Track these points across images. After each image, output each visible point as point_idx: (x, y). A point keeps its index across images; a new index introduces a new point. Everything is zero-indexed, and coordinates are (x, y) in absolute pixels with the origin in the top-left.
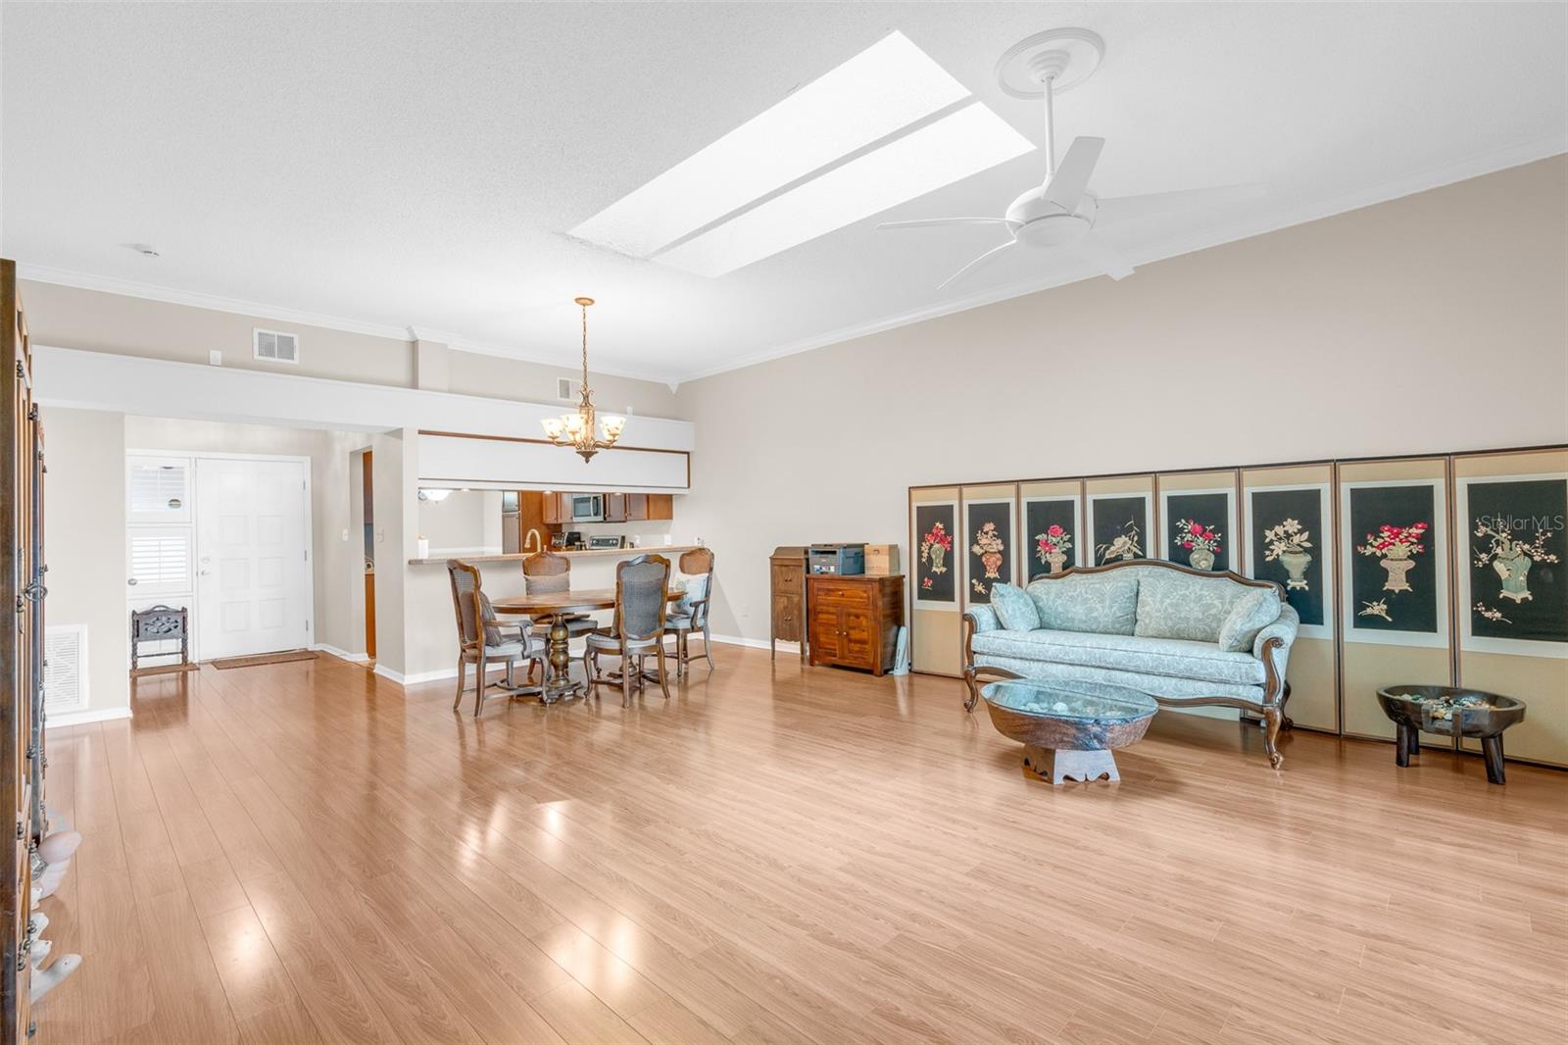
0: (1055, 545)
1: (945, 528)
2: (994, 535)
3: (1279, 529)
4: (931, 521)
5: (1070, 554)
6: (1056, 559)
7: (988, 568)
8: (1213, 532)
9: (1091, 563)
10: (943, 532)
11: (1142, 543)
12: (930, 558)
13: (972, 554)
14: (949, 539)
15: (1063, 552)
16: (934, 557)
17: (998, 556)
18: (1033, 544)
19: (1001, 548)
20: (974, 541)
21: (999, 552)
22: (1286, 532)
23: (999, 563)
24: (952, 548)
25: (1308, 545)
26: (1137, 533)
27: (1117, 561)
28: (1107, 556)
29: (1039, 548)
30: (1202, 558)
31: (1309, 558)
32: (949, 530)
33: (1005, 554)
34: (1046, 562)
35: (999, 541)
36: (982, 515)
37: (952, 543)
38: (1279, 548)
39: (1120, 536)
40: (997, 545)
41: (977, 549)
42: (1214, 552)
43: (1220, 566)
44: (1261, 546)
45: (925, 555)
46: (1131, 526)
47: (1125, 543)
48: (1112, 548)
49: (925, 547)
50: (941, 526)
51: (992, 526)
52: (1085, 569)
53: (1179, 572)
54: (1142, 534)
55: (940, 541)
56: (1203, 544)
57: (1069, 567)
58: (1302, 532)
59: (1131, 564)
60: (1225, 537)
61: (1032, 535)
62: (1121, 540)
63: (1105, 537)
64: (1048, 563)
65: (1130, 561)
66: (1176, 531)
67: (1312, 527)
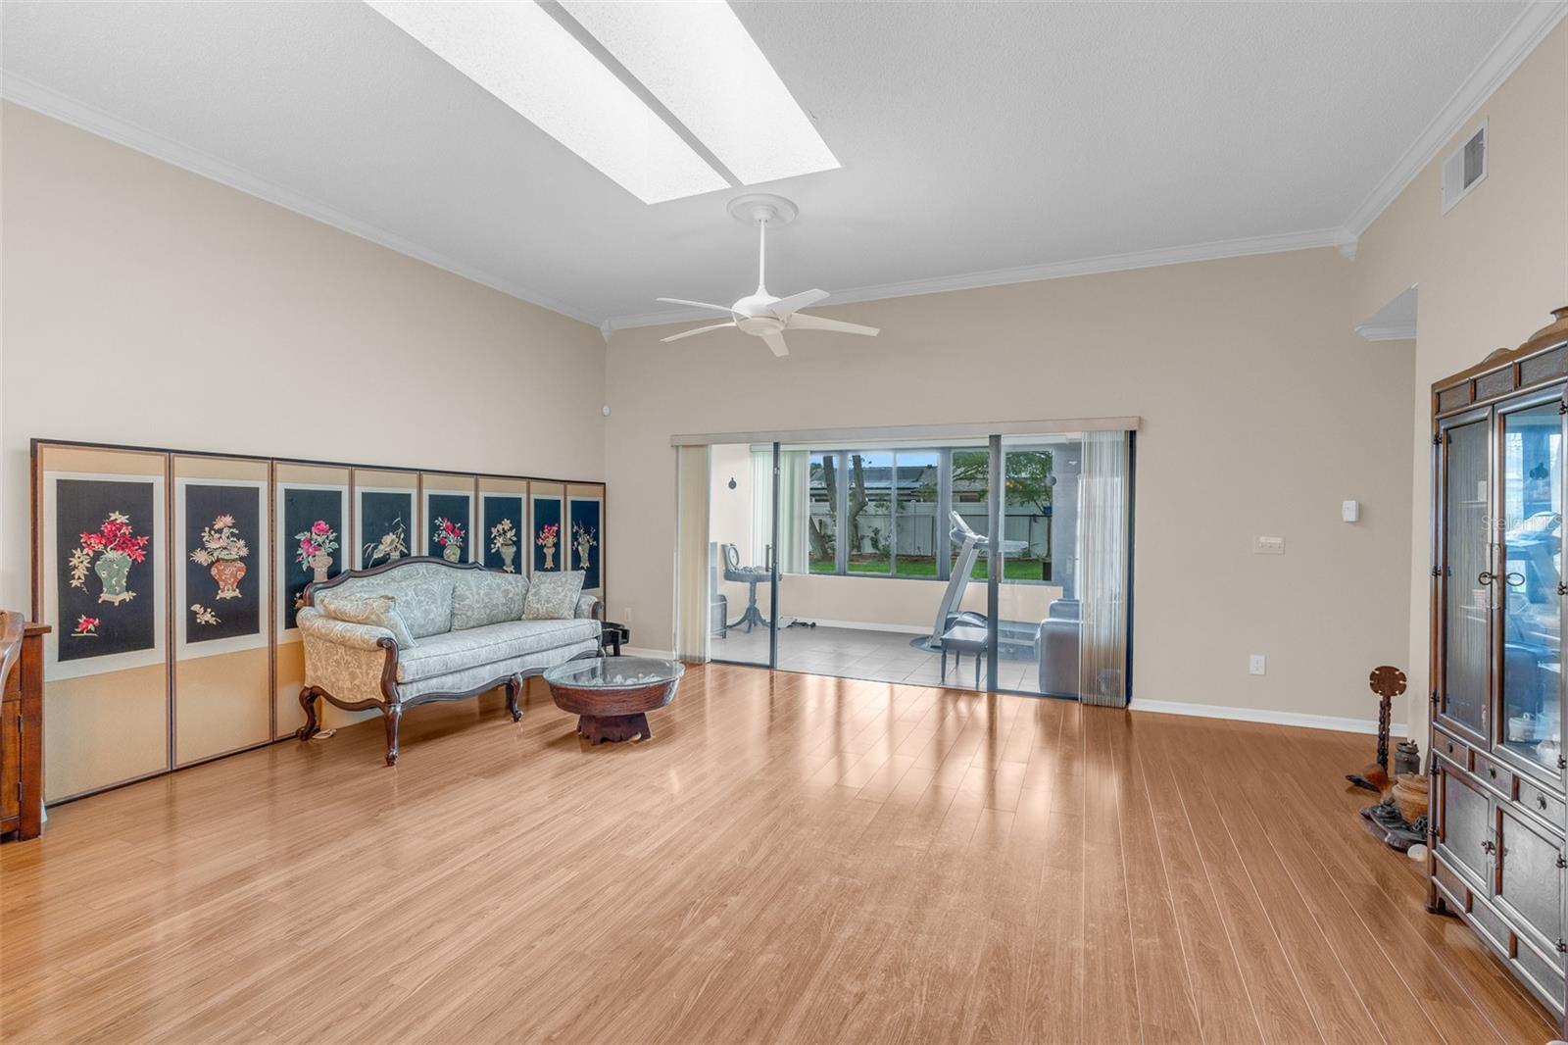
0: (319, 545)
1: (132, 522)
2: (233, 534)
3: (500, 527)
4: (94, 510)
5: (336, 555)
6: (320, 564)
7: (222, 584)
8: (460, 529)
9: (358, 566)
10: (126, 530)
11: (407, 541)
12: (91, 578)
13: (191, 564)
14: (141, 541)
15: (328, 555)
16: (102, 575)
17: (240, 564)
18: (292, 546)
19: (244, 552)
20: (194, 543)
21: (241, 559)
22: (503, 529)
23: (241, 575)
24: (148, 556)
25: (515, 539)
26: (403, 531)
28: (375, 556)
29: (300, 551)
30: (451, 553)
31: (515, 549)
32: (142, 529)
33: (251, 561)
34: (309, 567)
35: (242, 543)
36: (206, 505)
37: (149, 549)
38: (499, 541)
39: (388, 534)
40: (240, 549)
41: (201, 557)
42: (460, 547)
43: (463, 560)
44: (489, 541)
45: (79, 572)
46: (398, 524)
47: (393, 541)
48: (381, 547)
49: (79, 560)
50: (124, 519)
51: (228, 520)
52: (353, 574)
53: (434, 566)
54: (407, 532)
55: (120, 547)
56: (452, 540)
57: (334, 573)
58: (511, 529)
59: (396, 564)
60: (467, 534)
61: (291, 532)
62: (389, 538)
63: (372, 535)
64: (311, 570)
65: (396, 561)
66: (434, 529)
67: (516, 525)
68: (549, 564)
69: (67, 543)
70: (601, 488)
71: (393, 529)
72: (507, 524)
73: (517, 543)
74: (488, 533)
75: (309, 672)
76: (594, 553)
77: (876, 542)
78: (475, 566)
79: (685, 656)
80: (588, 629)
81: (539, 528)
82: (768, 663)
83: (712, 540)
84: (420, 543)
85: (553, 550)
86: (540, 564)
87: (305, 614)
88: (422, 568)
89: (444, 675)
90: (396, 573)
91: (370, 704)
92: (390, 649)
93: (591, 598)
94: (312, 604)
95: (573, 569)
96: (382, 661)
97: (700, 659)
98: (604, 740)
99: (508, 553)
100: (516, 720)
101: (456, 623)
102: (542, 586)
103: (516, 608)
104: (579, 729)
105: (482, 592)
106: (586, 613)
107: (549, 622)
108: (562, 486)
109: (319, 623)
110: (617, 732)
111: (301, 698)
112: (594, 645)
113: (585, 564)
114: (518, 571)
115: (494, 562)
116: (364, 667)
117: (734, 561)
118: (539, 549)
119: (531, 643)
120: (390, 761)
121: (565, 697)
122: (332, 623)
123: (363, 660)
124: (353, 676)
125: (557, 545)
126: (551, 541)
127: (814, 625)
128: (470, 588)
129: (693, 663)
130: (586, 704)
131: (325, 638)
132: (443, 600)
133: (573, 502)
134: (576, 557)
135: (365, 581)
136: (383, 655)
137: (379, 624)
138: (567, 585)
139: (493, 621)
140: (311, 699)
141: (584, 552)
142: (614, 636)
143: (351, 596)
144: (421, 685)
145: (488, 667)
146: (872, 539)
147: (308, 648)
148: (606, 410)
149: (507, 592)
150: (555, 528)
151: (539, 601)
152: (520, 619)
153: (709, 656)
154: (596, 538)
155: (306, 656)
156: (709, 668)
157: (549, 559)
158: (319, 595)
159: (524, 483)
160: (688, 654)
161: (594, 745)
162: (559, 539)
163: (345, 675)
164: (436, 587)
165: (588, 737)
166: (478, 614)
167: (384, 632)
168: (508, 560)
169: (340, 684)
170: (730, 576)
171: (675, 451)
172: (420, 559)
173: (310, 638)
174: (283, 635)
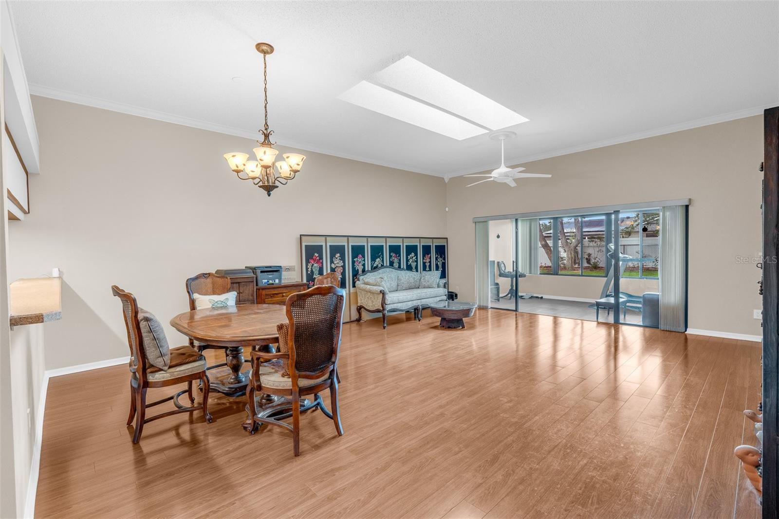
0: (360, 262)
1: (319, 256)
2: (340, 259)
3: (411, 255)
4: (312, 253)
5: (364, 265)
6: (360, 268)
8: (398, 256)
9: (370, 269)
10: (318, 258)
11: (383, 261)
12: (312, 271)
13: (331, 267)
14: (321, 261)
15: (362, 265)
16: (314, 270)
17: (342, 268)
18: (353, 262)
20: (332, 262)
21: (342, 266)
23: (342, 271)
24: (322, 265)
27: (376, 268)
28: (374, 266)
29: (355, 264)
30: (396, 265)
31: (416, 263)
32: (321, 258)
33: (344, 267)
35: (341, 262)
36: (334, 250)
37: (322, 263)
38: (411, 261)
40: (341, 264)
41: (333, 266)
42: (398, 263)
43: (399, 267)
44: (407, 261)
45: (310, 270)
46: (380, 255)
48: (376, 263)
49: (309, 266)
50: (317, 255)
51: (338, 255)
52: (368, 271)
53: (391, 269)
54: (383, 258)
55: (317, 263)
56: (396, 260)
57: (364, 271)
58: (414, 256)
59: (380, 268)
60: (400, 258)
61: (353, 259)
62: (378, 260)
63: (373, 259)
64: (358, 270)
65: (380, 267)
66: (390, 257)
67: (416, 255)
68: (428, 269)
69: (307, 262)
70: (446, 240)
71: (379, 257)
72: (413, 254)
73: (417, 261)
74: (407, 258)
75: (359, 301)
76: (444, 265)
77: (589, 260)
78: (403, 269)
79: (480, 306)
80: (443, 291)
81: (424, 256)
82: (514, 309)
83: (491, 259)
84: (387, 262)
85: (429, 264)
86: (424, 269)
87: (357, 283)
88: (388, 270)
89: (398, 303)
90: (380, 271)
91: (378, 311)
92: (383, 293)
93: (444, 281)
94: (359, 280)
95: (436, 270)
96: (381, 297)
97: (486, 306)
98: (449, 328)
99: (414, 265)
100: (419, 321)
101: (399, 288)
102: (426, 276)
103: (417, 284)
104: (441, 324)
105: (407, 278)
106: (442, 286)
107: (429, 289)
108: (431, 240)
109: (363, 286)
110: (453, 325)
111: (357, 309)
112: (445, 298)
113: (441, 269)
114: (417, 271)
115: (409, 268)
116: (376, 299)
117: (503, 269)
118: (424, 263)
119: (423, 295)
120: (384, 328)
121: (435, 312)
122: (366, 286)
123: (376, 297)
124: (373, 301)
125: (430, 262)
126: (428, 260)
127: (542, 298)
128: (403, 277)
129: (483, 308)
130: (443, 314)
131: (364, 290)
132: (395, 280)
133: (436, 246)
134: (437, 266)
135: (372, 274)
136: (381, 295)
137: (380, 286)
138: (434, 276)
139: (410, 288)
140: (360, 309)
141: (440, 264)
142: (452, 296)
143: (370, 277)
144: (392, 305)
145: (411, 302)
146: (587, 259)
147: (359, 293)
148: (447, 209)
149: (414, 278)
150: (429, 256)
151: (425, 282)
152: (419, 288)
153: (490, 306)
154: (444, 259)
155: (358, 296)
156: (490, 310)
157: (428, 267)
158: (361, 278)
159: (418, 239)
160: (481, 305)
161: (446, 329)
162: (431, 260)
163: (370, 301)
164: (393, 276)
165: (444, 326)
166: (406, 285)
167: (382, 288)
168: (414, 268)
169: (369, 304)
170: (501, 275)
171: (474, 224)
172: (387, 267)
173: (360, 291)
174: (352, 290)
